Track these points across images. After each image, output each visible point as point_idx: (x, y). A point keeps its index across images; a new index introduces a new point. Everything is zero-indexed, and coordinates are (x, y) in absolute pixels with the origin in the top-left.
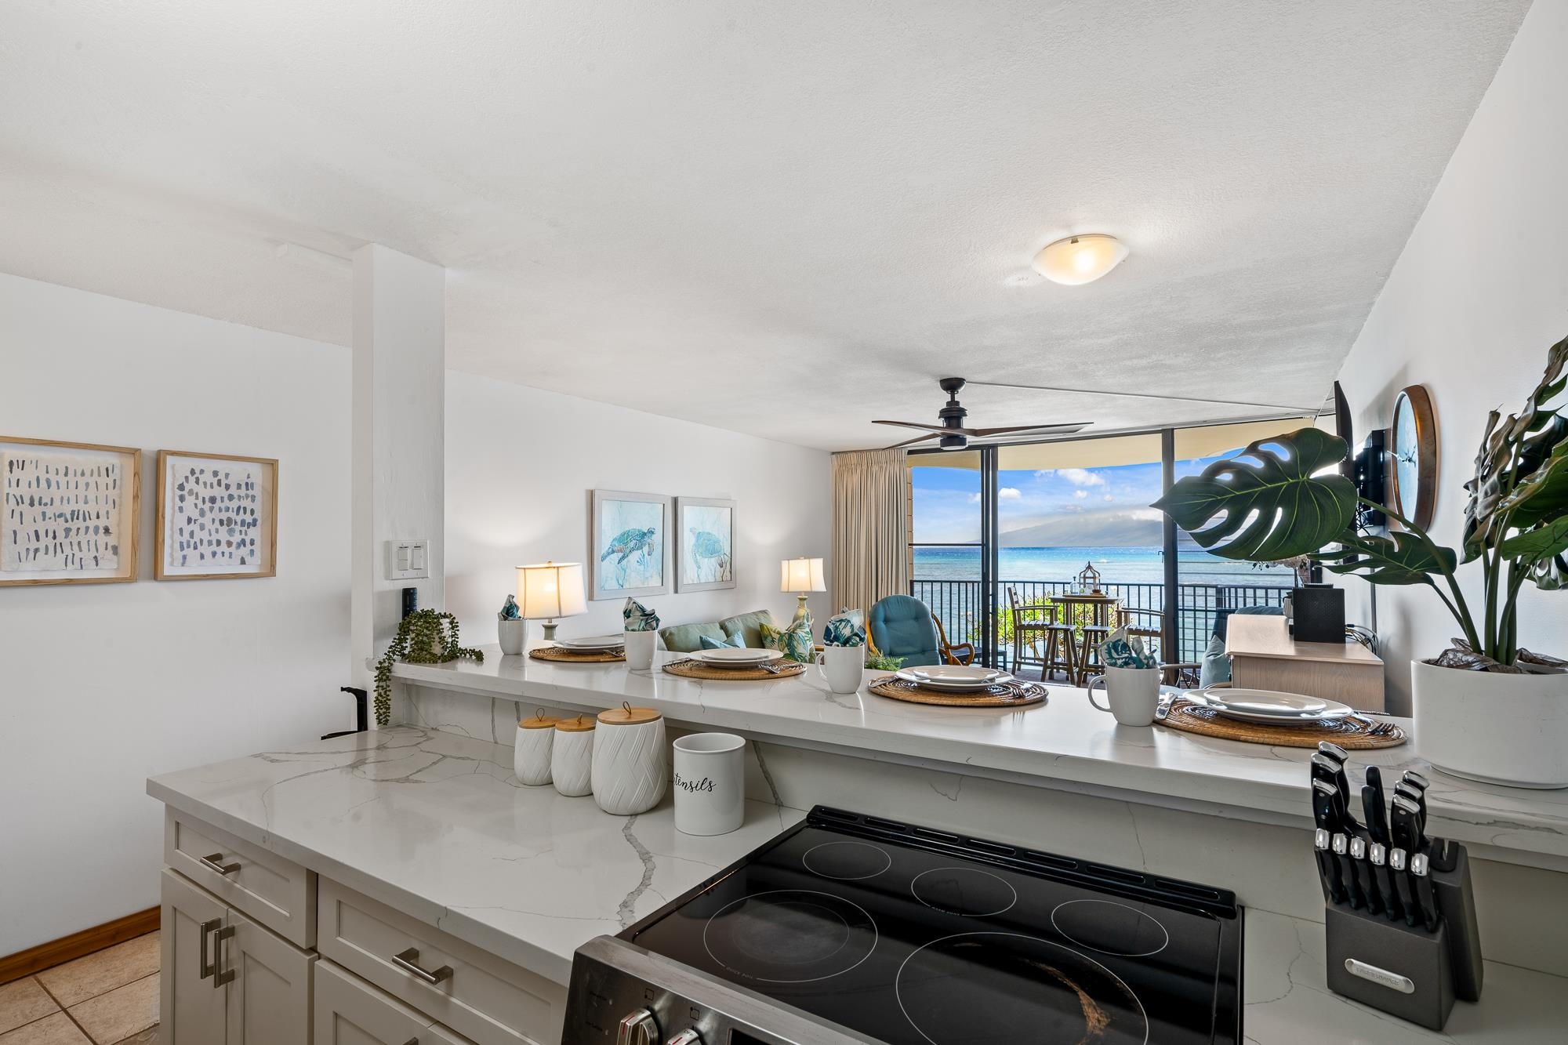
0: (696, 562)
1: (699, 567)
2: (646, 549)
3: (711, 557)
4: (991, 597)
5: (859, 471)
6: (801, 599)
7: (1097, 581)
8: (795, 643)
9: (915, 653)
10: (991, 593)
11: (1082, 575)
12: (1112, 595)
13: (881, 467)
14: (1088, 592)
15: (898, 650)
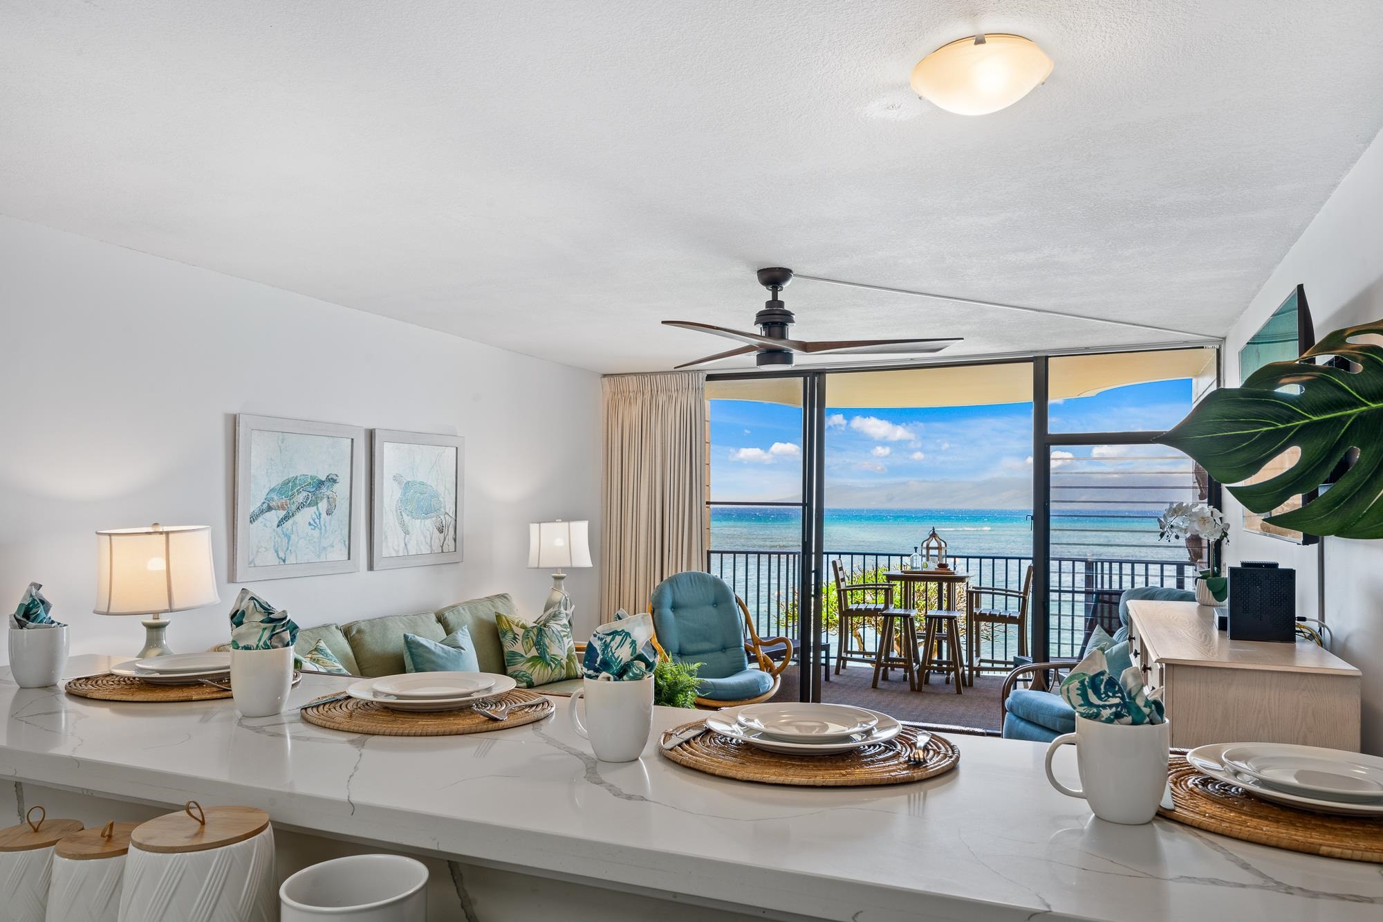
0: (403, 524)
1: (407, 533)
2: (323, 505)
3: (424, 518)
4: (813, 574)
5: (639, 401)
6: (557, 578)
7: (943, 554)
8: (547, 641)
9: (712, 651)
10: (813, 569)
11: (925, 545)
12: (960, 571)
13: (670, 397)
14: (933, 566)
15: (690, 647)
